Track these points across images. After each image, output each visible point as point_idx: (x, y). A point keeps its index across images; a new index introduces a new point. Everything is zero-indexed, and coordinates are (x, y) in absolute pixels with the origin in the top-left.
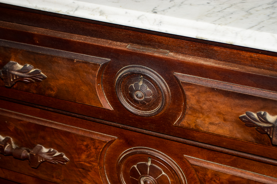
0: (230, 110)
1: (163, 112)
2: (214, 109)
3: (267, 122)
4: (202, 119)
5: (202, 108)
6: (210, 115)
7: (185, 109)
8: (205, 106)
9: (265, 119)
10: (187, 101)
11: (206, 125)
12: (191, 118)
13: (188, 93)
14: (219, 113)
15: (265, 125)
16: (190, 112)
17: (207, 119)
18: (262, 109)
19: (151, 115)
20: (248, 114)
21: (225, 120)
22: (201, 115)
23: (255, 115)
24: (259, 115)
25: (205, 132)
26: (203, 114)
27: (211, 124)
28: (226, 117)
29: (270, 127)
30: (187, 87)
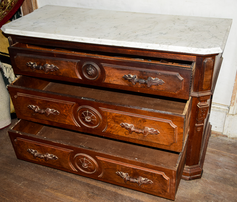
0: (119, 75)
1: (98, 78)
2: (114, 75)
3: (131, 77)
4: (111, 79)
5: (110, 75)
6: (113, 77)
7: (105, 76)
8: (111, 74)
9: (130, 76)
10: (106, 73)
11: (112, 81)
12: (108, 79)
13: (106, 70)
14: (116, 76)
15: (130, 78)
16: (107, 77)
17: (112, 79)
18: (129, 73)
19: (95, 79)
20: (125, 76)
21: (118, 79)
22: (110, 78)
23: (127, 76)
24: (128, 75)
25: (112, 84)
26: (111, 77)
27: (114, 80)
28: (118, 77)
29: (131, 79)
30: (105, 68)
